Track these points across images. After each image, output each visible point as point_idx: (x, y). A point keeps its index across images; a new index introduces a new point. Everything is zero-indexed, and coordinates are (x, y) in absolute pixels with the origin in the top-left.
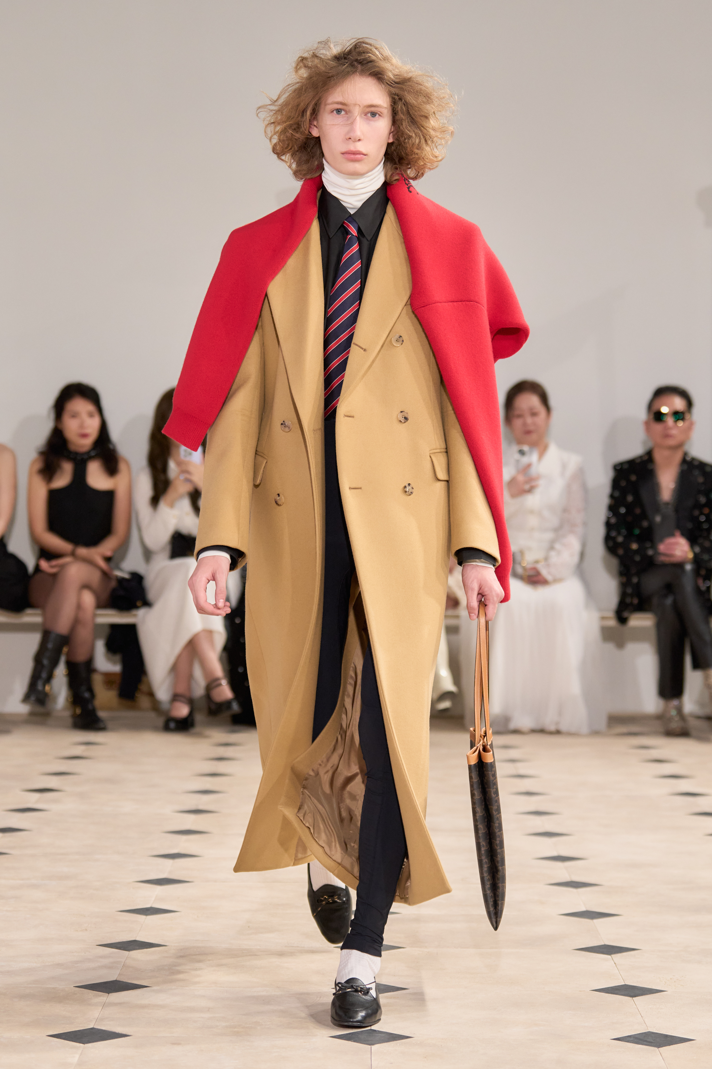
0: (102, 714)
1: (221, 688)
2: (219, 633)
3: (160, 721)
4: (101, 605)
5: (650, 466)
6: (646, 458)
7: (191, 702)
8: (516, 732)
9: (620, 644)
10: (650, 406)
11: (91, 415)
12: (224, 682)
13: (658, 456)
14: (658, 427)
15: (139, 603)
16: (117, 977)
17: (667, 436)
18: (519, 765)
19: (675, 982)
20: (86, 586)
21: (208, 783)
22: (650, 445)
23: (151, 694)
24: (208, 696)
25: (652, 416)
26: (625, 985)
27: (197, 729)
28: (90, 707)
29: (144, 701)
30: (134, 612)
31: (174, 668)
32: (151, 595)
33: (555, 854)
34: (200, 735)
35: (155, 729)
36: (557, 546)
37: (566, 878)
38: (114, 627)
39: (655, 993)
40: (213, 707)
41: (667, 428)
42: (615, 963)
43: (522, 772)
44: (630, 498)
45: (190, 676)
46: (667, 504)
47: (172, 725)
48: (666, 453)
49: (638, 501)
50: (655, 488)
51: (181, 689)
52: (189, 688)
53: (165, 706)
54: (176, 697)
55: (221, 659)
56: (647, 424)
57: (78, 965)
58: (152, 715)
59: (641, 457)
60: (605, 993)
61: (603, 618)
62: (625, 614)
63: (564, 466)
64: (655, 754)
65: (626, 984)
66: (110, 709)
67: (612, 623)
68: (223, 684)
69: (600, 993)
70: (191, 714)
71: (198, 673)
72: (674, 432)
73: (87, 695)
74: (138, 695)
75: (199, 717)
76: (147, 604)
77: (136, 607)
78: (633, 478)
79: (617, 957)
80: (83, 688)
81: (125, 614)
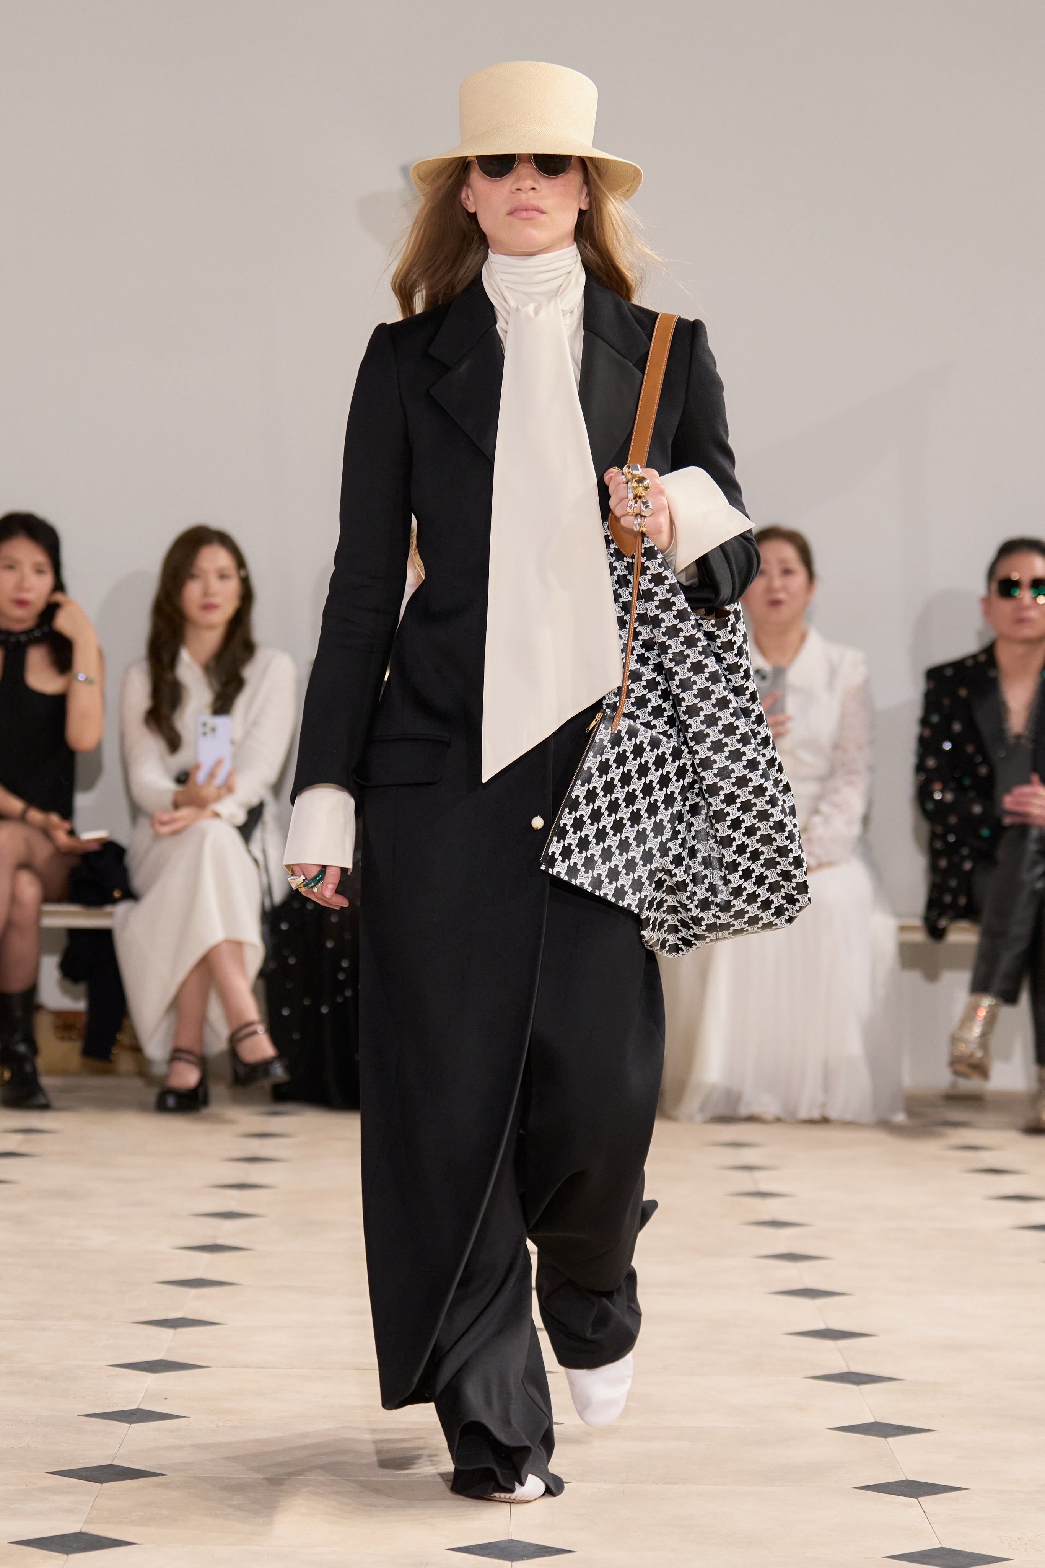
0: (46, 1081)
1: (255, 1038)
2: (253, 946)
3: (151, 1095)
4: (48, 898)
5: (992, 674)
6: (982, 658)
7: (203, 1062)
8: (752, 1119)
9: (932, 975)
10: (992, 572)
11: (39, 571)
12: (261, 1029)
13: (1005, 656)
14: (1005, 607)
15: (117, 894)
16: (81, 1526)
17: (1021, 621)
18: (757, 1174)
19: (1026, 1544)
20: (25, 865)
21: (233, 1201)
22: (990, 636)
23: (136, 1049)
24: (233, 1053)
25: (995, 586)
26: (942, 1548)
27: (213, 1109)
28: (28, 1068)
29: (124, 1061)
30: (109, 909)
31: (176, 1005)
32: (137, 881)
33: (821, 1326)
34: (219, 1120)
35: (141, 1107)
36: (824, 807)
37: (840, 1366)
38: (74, 934)
39: (993, 1562)
40: (242, 1071)
41: (1022, 608)
42: (924, 1512)
43: (764, 1187)
44: (957, 727)
45: (203, 1020)
46: (1018, 737)
47: (171, 1101)
48: (1020, 650)
49: (972, 731)
50: (1000, 710)
51: (186, 1042)
52: (201, 1038)
53: (159, 1069)
54: (177, 1055)
55: (255, 991)
56: (986, 602)
57: (16, 1506)
58: (138, 1083)
59: (974, 657)
60: (908, 1562)
61: (903, 929)
62: (943, 923)
63: (833, 672)
64: (988, 1159)
65: (943, 1546)
66: (64, 1072)
67: (919, 937)
68: (260, 1033)
69: (900, 1561)
70: (202, 1082)
71: (215, 1012)
72: (1033, 614)
73: (22, 1048)
74: (115, 1050)
75: (217, 1090)
76: (131, 895)
77: (114, 901)
78: (963, 693)
79: (928, 1501)
80: (18, 1037)
81: (93, 911)
